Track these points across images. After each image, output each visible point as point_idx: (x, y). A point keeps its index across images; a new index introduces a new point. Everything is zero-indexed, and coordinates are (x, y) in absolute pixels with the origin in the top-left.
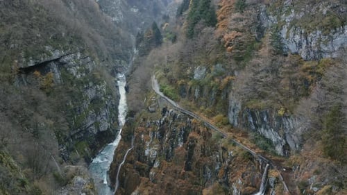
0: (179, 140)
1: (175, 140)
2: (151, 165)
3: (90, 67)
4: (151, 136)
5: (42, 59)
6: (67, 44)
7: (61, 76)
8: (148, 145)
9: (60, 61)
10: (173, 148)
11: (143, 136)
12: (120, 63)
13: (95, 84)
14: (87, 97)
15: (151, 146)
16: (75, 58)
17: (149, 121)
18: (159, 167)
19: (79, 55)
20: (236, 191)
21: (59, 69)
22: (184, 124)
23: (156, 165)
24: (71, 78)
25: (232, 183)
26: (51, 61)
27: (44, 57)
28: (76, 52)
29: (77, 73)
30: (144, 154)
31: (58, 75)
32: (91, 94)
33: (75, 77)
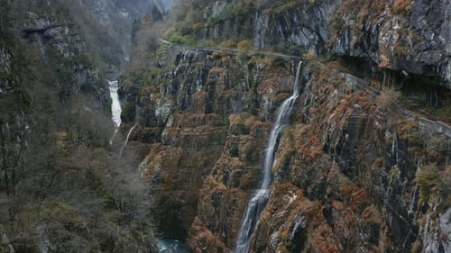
0: (198, 82)
1: (192, 85)
2: (163, 126)
3: (79, 46)
4: (162, 92)
5: (25, 25)
6: (54, 14)
7: (46, 52)
8: (159, 103)
9: (45, 34)
10: (190, 94)
11: (152, 95)
12: (110, 67)
13: (85, 68)
14: (76, 81)
15: (163, 102)
16: (62, 32)
17: (159, 77)
18: (173, 125)
19: (67, 30)
20: (267, 103)
21: (44, 43)
22: (203, 63)
23: (169, 125)
24: (58, 54)
25: (262, 95)
26: (34, 31)
27: (27, 24)
28: (63, 25)
29: (65, 52)
30: (154, 115)
31: (43, 50)
32: (81, 79)
33: (63, 55)
